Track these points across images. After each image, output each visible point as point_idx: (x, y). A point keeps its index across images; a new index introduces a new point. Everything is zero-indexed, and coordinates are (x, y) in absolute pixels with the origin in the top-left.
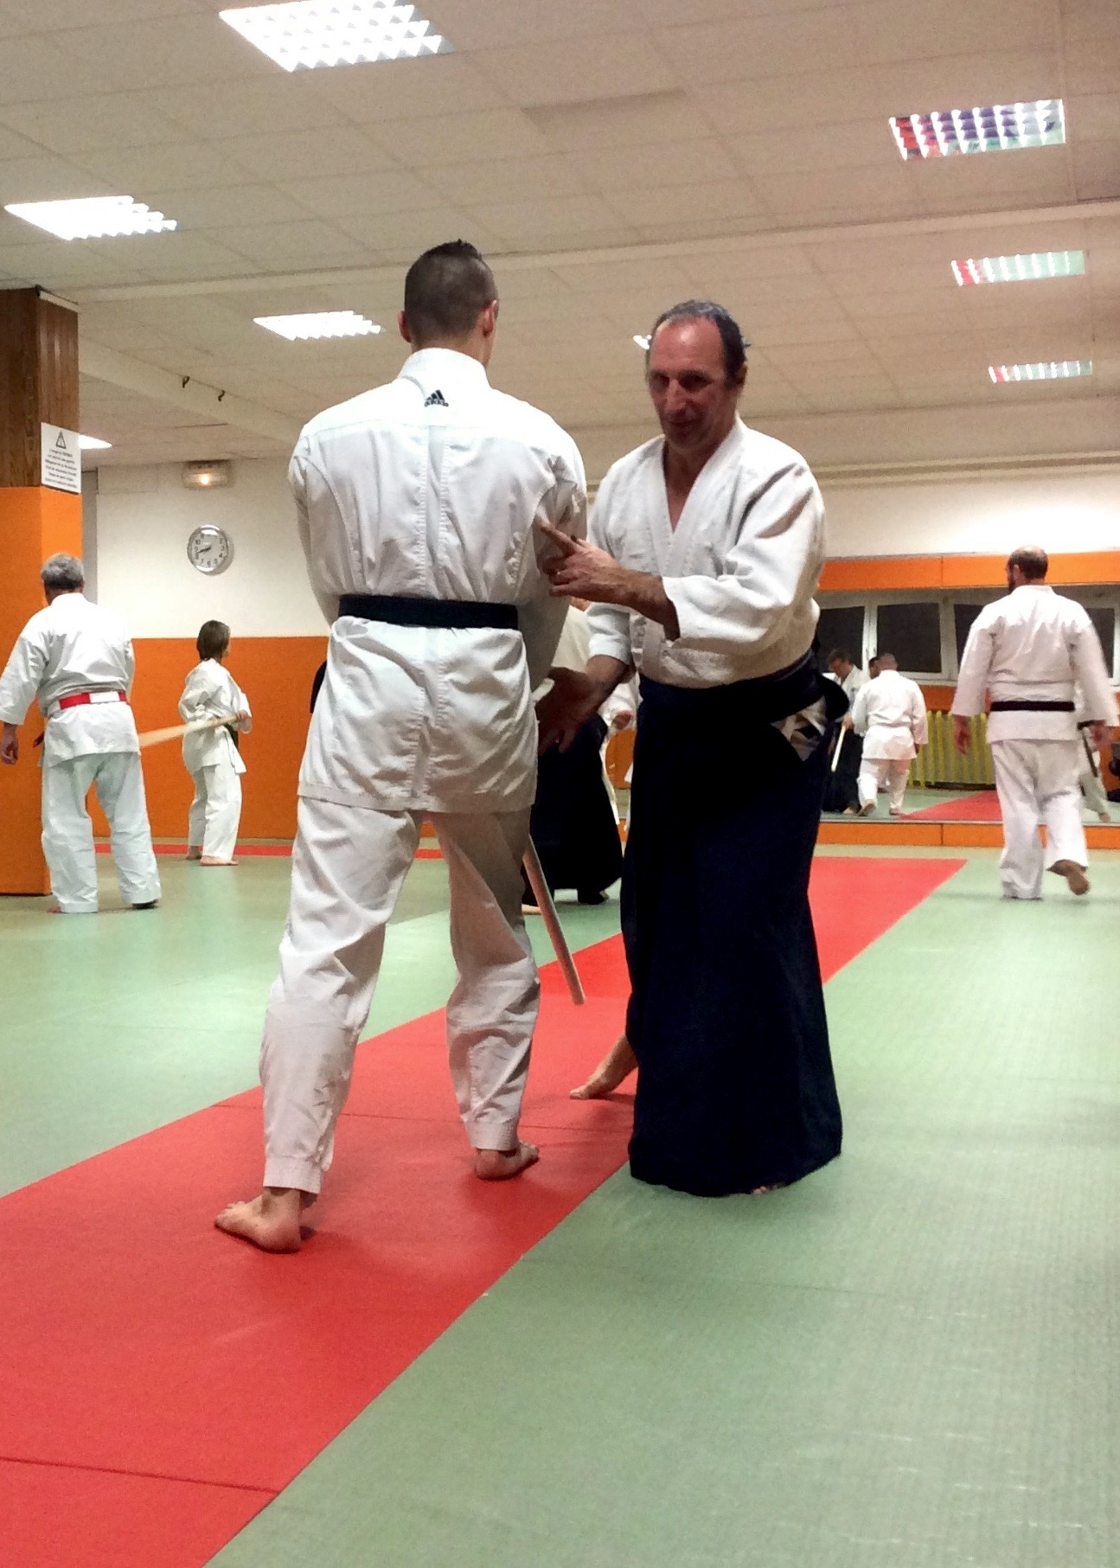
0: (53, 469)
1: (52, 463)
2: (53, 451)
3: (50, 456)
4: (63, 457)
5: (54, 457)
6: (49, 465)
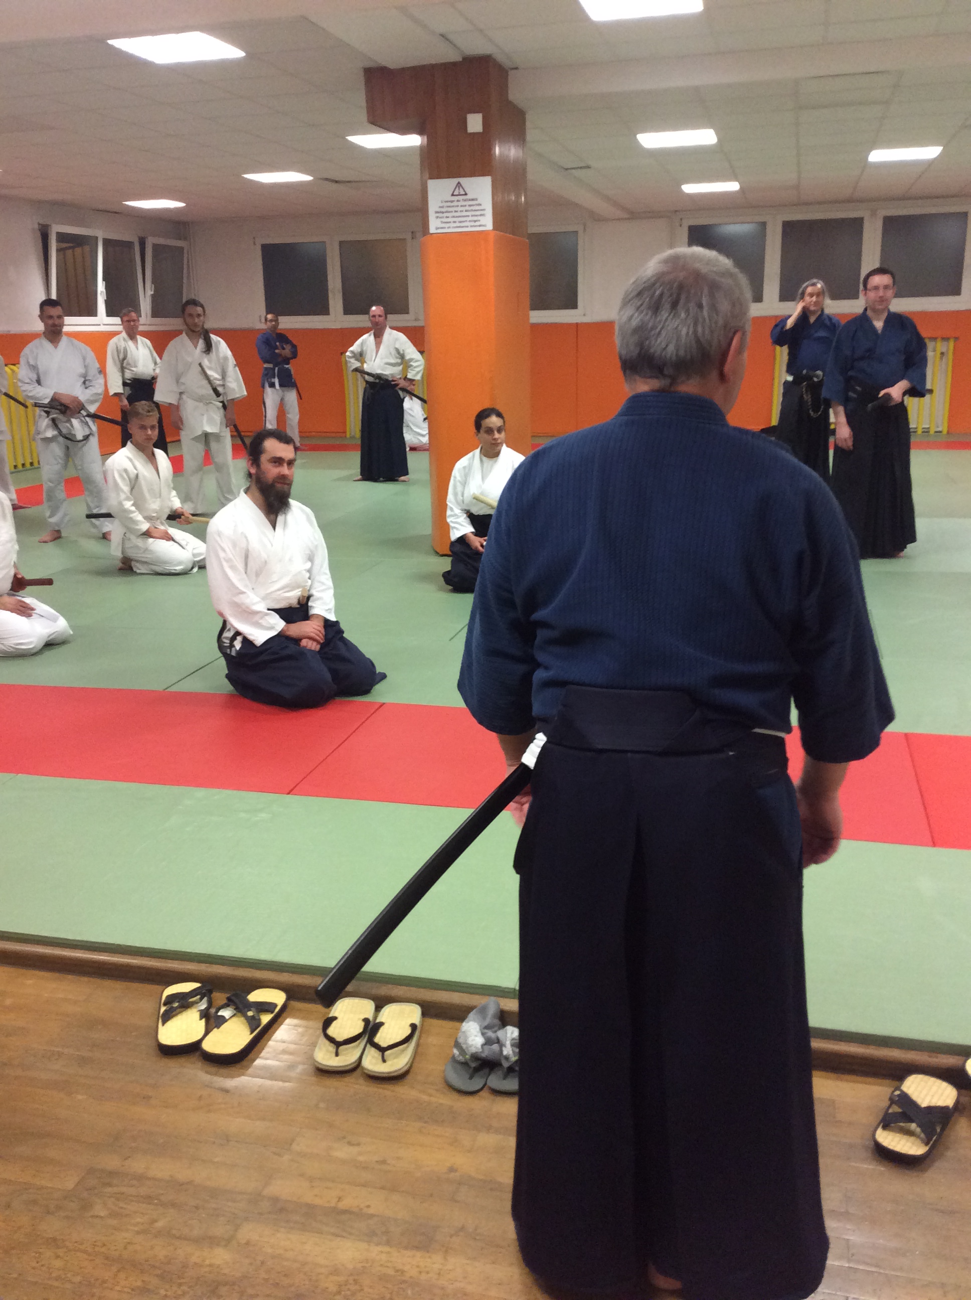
0: (446, 217)
1: (445, 213)
2: (447, 201)
3: (442, 207)
4: (462, 203)
5: (449, 207)
6: (440, 215)
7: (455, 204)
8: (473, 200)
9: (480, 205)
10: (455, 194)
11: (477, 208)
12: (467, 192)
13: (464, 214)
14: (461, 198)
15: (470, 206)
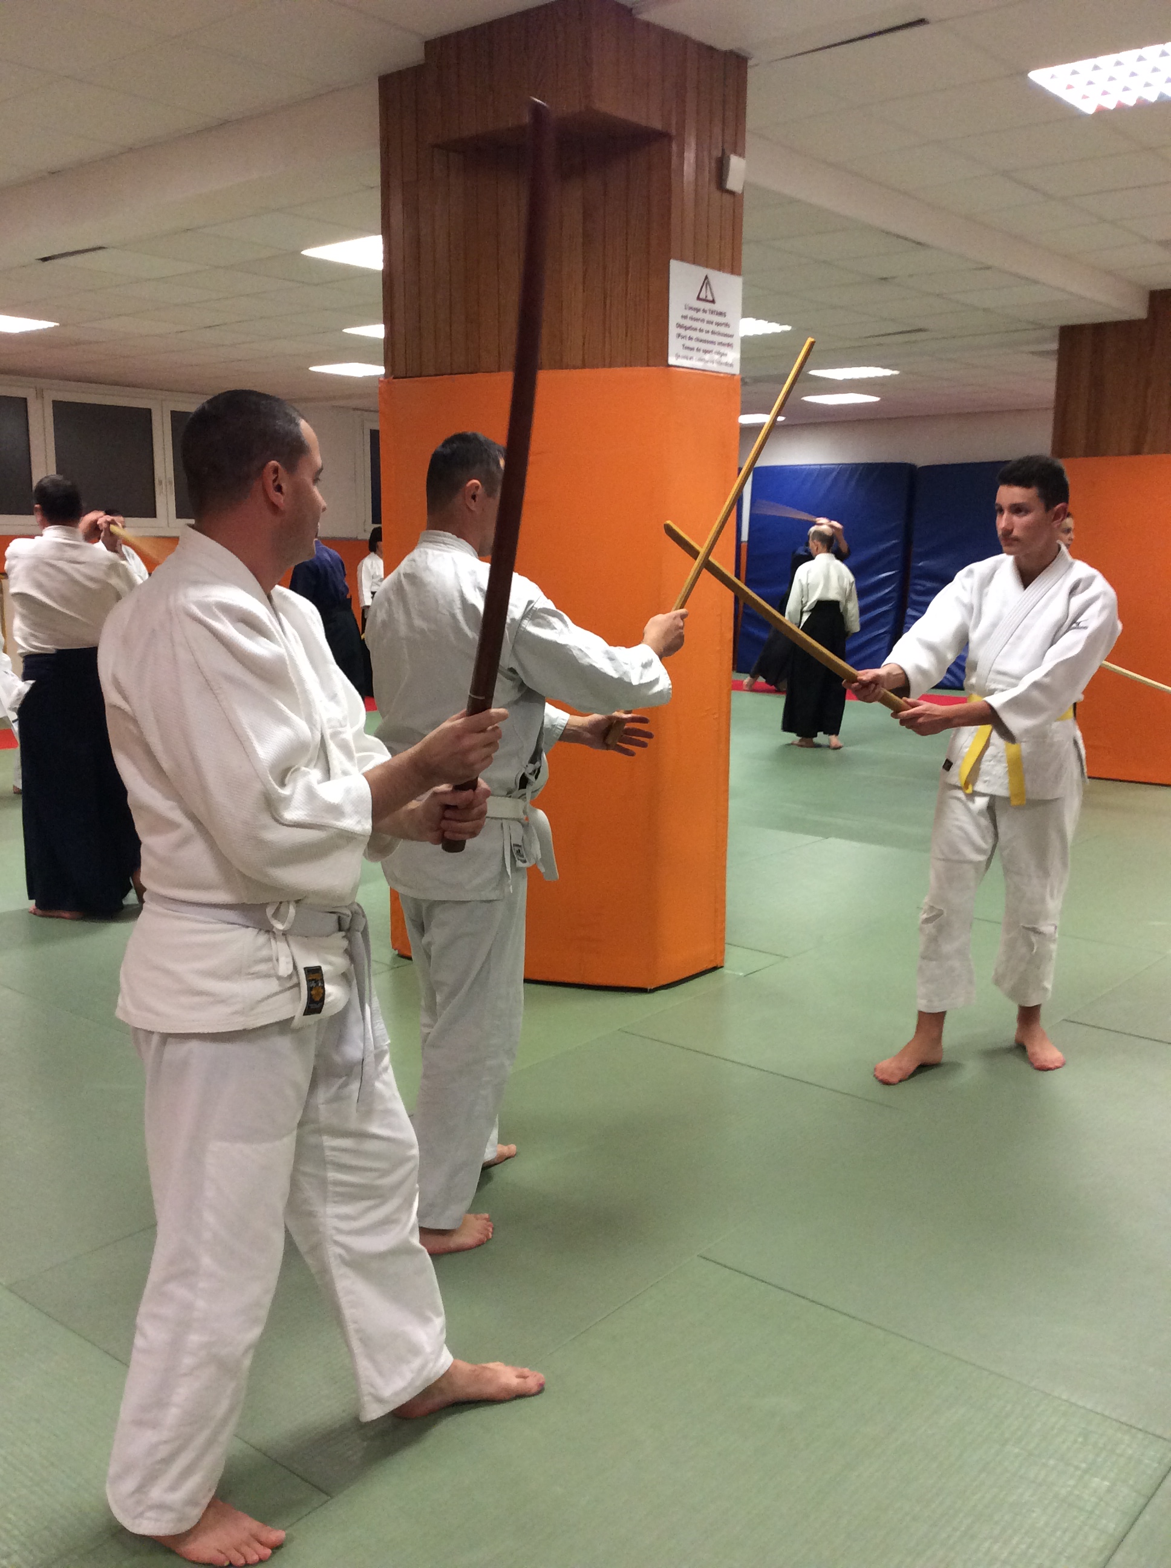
0: (690, 338)
1: (686, 328)
2: (691, 308)
3: (685, 317)
4: (708, 317)
5: (692, 319)
6: (682, 332)
7: (700, 315)
8: (721, 314)
9: (727, 325)
10: (702, 296)
11: (722, 329)
12: (716, 300)
13: (710, 337)
14: (708, 306)
15: (718, 324)
